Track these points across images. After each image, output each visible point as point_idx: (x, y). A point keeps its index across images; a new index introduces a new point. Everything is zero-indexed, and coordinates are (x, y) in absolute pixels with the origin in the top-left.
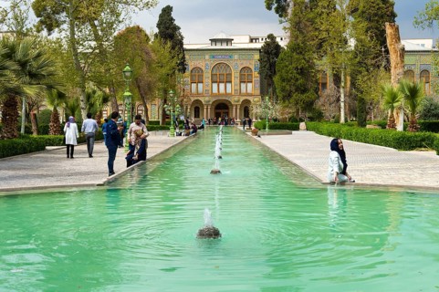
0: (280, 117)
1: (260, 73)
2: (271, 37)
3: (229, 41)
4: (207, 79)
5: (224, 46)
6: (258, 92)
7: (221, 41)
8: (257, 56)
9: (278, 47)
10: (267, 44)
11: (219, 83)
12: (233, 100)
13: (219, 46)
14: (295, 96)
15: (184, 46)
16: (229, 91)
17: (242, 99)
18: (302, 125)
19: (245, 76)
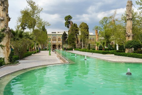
0: (69, 48)
1: (62, 39)
2: (64, 32)
3: (55, 33)
4: (52, 40)
5: (55, 34)
6: (62, 43)
7: (54, 33)
8: (61, 36)
9: (66, 34)
10: (64, 33)
11: (54, 41)
12: (57, 44)
13: (53, 34)
14: (72, 44)
15: (48, 34)
16: (56, 42)
17: (59, 44)
18: (73, 49)
19: (59, 39)
